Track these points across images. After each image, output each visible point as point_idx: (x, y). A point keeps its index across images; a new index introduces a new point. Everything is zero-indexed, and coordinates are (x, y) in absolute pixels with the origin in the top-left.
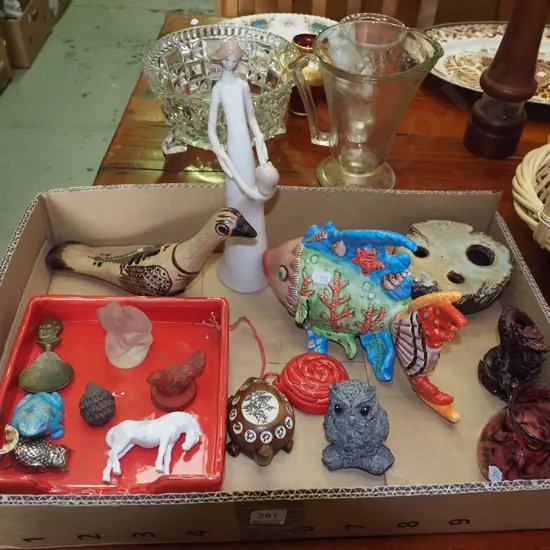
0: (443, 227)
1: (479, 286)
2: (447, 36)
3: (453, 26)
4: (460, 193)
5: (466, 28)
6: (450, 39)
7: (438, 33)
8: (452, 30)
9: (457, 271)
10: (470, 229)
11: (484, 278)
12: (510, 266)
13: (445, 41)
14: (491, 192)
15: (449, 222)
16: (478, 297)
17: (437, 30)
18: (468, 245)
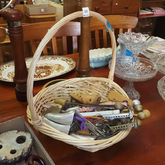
0: (7, 134)
1: (21, 151)
2: (6, 67)
3: (7, 63)
4: (9, 121)
5: (12, 63)
6: (7, 67)
7: (3, 67)
8: (8, 64)
9: (13, 149)
10: (16, 131)
11: (23, 148)
12: (31, 140)
13: (6, 68)
14: (20, 117)
15: (9, 132)
16: (23, 155)
17: (2, 66)
18: (16, 138)
